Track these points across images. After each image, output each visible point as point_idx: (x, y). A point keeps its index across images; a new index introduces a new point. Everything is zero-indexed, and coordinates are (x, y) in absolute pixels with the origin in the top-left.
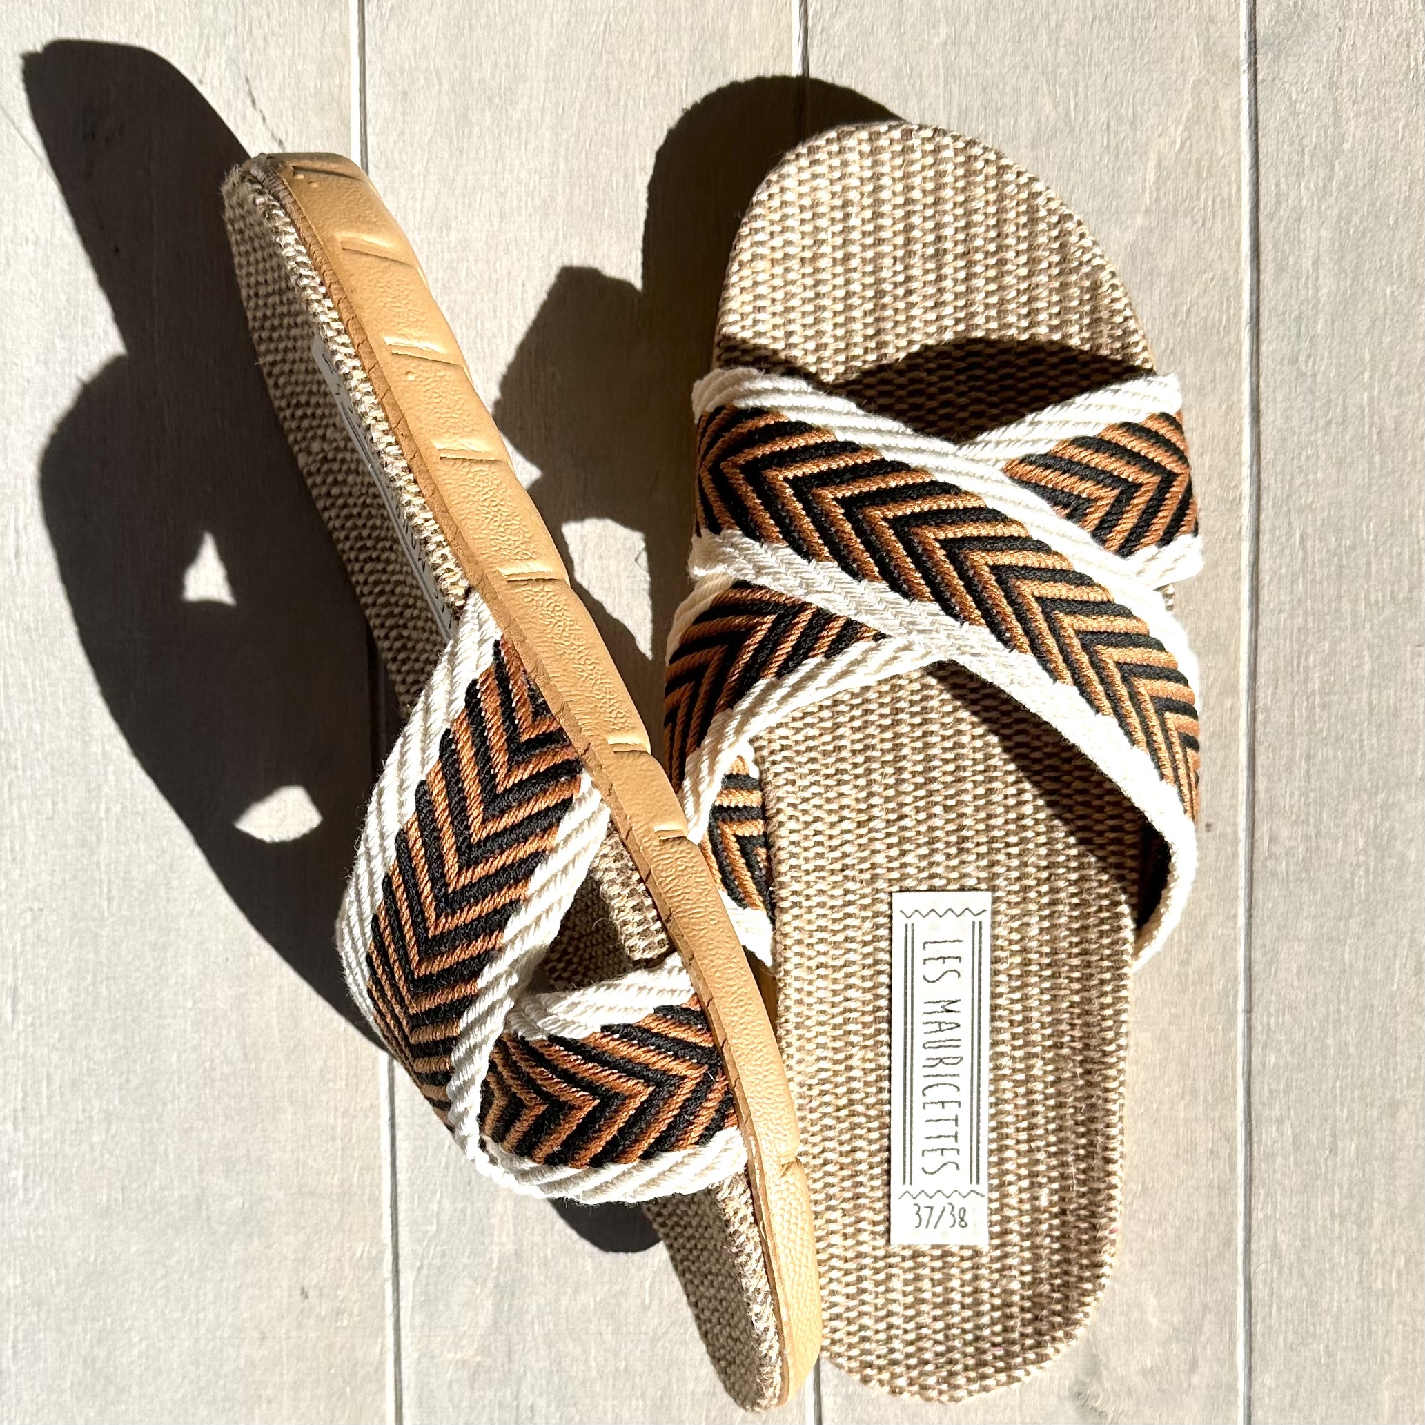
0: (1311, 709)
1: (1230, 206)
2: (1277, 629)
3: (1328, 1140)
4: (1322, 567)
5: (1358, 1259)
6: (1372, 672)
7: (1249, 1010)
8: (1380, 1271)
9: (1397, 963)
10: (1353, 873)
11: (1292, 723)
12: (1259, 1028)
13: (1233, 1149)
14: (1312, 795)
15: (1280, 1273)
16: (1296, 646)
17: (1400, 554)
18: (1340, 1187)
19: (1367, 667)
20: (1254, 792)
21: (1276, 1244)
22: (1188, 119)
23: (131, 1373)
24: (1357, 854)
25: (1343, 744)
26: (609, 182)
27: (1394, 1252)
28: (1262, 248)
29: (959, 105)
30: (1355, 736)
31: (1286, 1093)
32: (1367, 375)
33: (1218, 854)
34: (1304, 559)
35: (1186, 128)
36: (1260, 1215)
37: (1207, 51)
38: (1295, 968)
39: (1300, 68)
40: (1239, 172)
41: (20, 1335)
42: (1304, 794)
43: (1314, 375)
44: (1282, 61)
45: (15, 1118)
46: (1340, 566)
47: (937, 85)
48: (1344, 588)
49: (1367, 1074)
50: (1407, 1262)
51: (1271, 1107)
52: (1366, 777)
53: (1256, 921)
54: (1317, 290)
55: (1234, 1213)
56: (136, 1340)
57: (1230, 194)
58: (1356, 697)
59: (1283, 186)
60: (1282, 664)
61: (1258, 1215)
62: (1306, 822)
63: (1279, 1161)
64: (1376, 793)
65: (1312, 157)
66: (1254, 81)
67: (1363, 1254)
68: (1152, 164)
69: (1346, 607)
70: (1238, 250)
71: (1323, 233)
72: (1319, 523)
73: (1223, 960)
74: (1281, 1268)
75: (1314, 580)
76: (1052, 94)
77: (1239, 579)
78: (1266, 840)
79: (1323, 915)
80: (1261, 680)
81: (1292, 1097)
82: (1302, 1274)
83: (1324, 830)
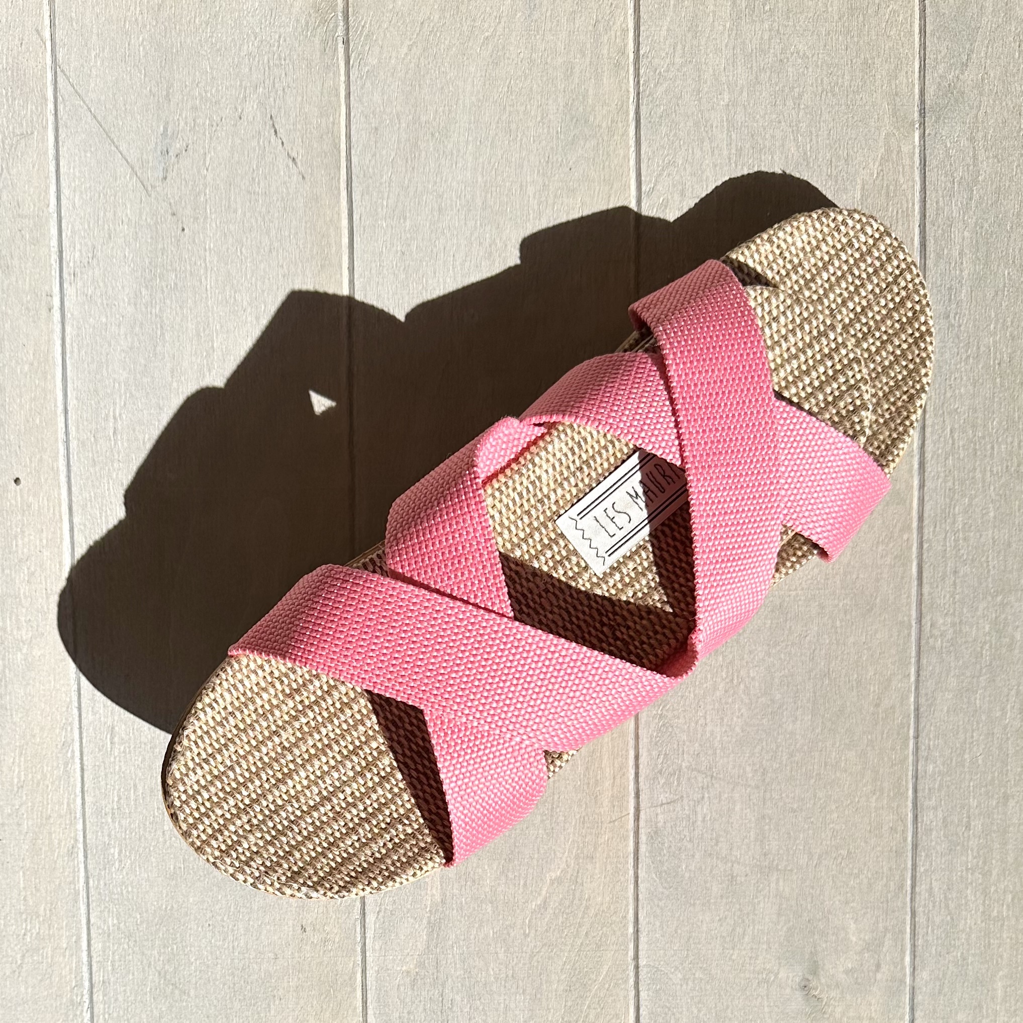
0: (956, 541)
1: (908, 215)
2: (936, 489)
3: (965, 820)
4: (964, 449)
5: (982, 897)
6: (995, 517)
7: (917, 737)
8: (996, 904)
9: (1009, 706)
10: (981, 647)
11: (945, 550)
12: (923, 748)
13: (905, 826)
14: (957, 596)
15: (934, 906)
16: (948, 500)
17: (1012, 443)
18: (972, 850)
19: (992, 514)
20: (921, 594)
21: (931, 888)
22: (882, 158)
23: (189, 982)
24: (985, 635)
25: (976, 564)
26: (510, 190)
27: (1004, 892)
28: (927, 243)
29: (737, 146)
30: (983, 559)
31: (939, 790)
32: (992, 326)
33: (899, 635)
34: (953, 444)
35: (880, 164)
36: (922, 869)
37: (894, 114)
38: (945, 709)
39: (952, 127)
40: (913, 195)
41: (117, 957)
42: (953, 596)
43: (960, 326)
44: (941, 122)
45: (113, 814)
46: (975, 449)
47: (722, 132)
48: (978, 463)
49: (989, 778)
50: (1013, 899)
51: (930, 799)
52: (991, 586)
53: (922, 678)
54: (961, 271)
55: (905, 868)
56: (192, 960)
57: (907, 208)
58: (984, 533)
59: (941, 203)
60: (939, 511)
61: (921, 869)
62: (954, 614)
63: (934, 833)
64: (997, 596)
65: (959, 185)
66: (923, 136)
67: (985, 893)
68: (859, 187)
69: (978, 475)
70: (913, 244)
71: (966, 234)
72: (962, 421)
73: (902, 704)
74: (934, 903)
75: (959, 458)
76: (796, 140)
77: (912, 456)
78: (929, 624)
79: (963, 674)
80: (926, 522)
81: (943, 793)
82: (947, 906)
83: (964, 620)
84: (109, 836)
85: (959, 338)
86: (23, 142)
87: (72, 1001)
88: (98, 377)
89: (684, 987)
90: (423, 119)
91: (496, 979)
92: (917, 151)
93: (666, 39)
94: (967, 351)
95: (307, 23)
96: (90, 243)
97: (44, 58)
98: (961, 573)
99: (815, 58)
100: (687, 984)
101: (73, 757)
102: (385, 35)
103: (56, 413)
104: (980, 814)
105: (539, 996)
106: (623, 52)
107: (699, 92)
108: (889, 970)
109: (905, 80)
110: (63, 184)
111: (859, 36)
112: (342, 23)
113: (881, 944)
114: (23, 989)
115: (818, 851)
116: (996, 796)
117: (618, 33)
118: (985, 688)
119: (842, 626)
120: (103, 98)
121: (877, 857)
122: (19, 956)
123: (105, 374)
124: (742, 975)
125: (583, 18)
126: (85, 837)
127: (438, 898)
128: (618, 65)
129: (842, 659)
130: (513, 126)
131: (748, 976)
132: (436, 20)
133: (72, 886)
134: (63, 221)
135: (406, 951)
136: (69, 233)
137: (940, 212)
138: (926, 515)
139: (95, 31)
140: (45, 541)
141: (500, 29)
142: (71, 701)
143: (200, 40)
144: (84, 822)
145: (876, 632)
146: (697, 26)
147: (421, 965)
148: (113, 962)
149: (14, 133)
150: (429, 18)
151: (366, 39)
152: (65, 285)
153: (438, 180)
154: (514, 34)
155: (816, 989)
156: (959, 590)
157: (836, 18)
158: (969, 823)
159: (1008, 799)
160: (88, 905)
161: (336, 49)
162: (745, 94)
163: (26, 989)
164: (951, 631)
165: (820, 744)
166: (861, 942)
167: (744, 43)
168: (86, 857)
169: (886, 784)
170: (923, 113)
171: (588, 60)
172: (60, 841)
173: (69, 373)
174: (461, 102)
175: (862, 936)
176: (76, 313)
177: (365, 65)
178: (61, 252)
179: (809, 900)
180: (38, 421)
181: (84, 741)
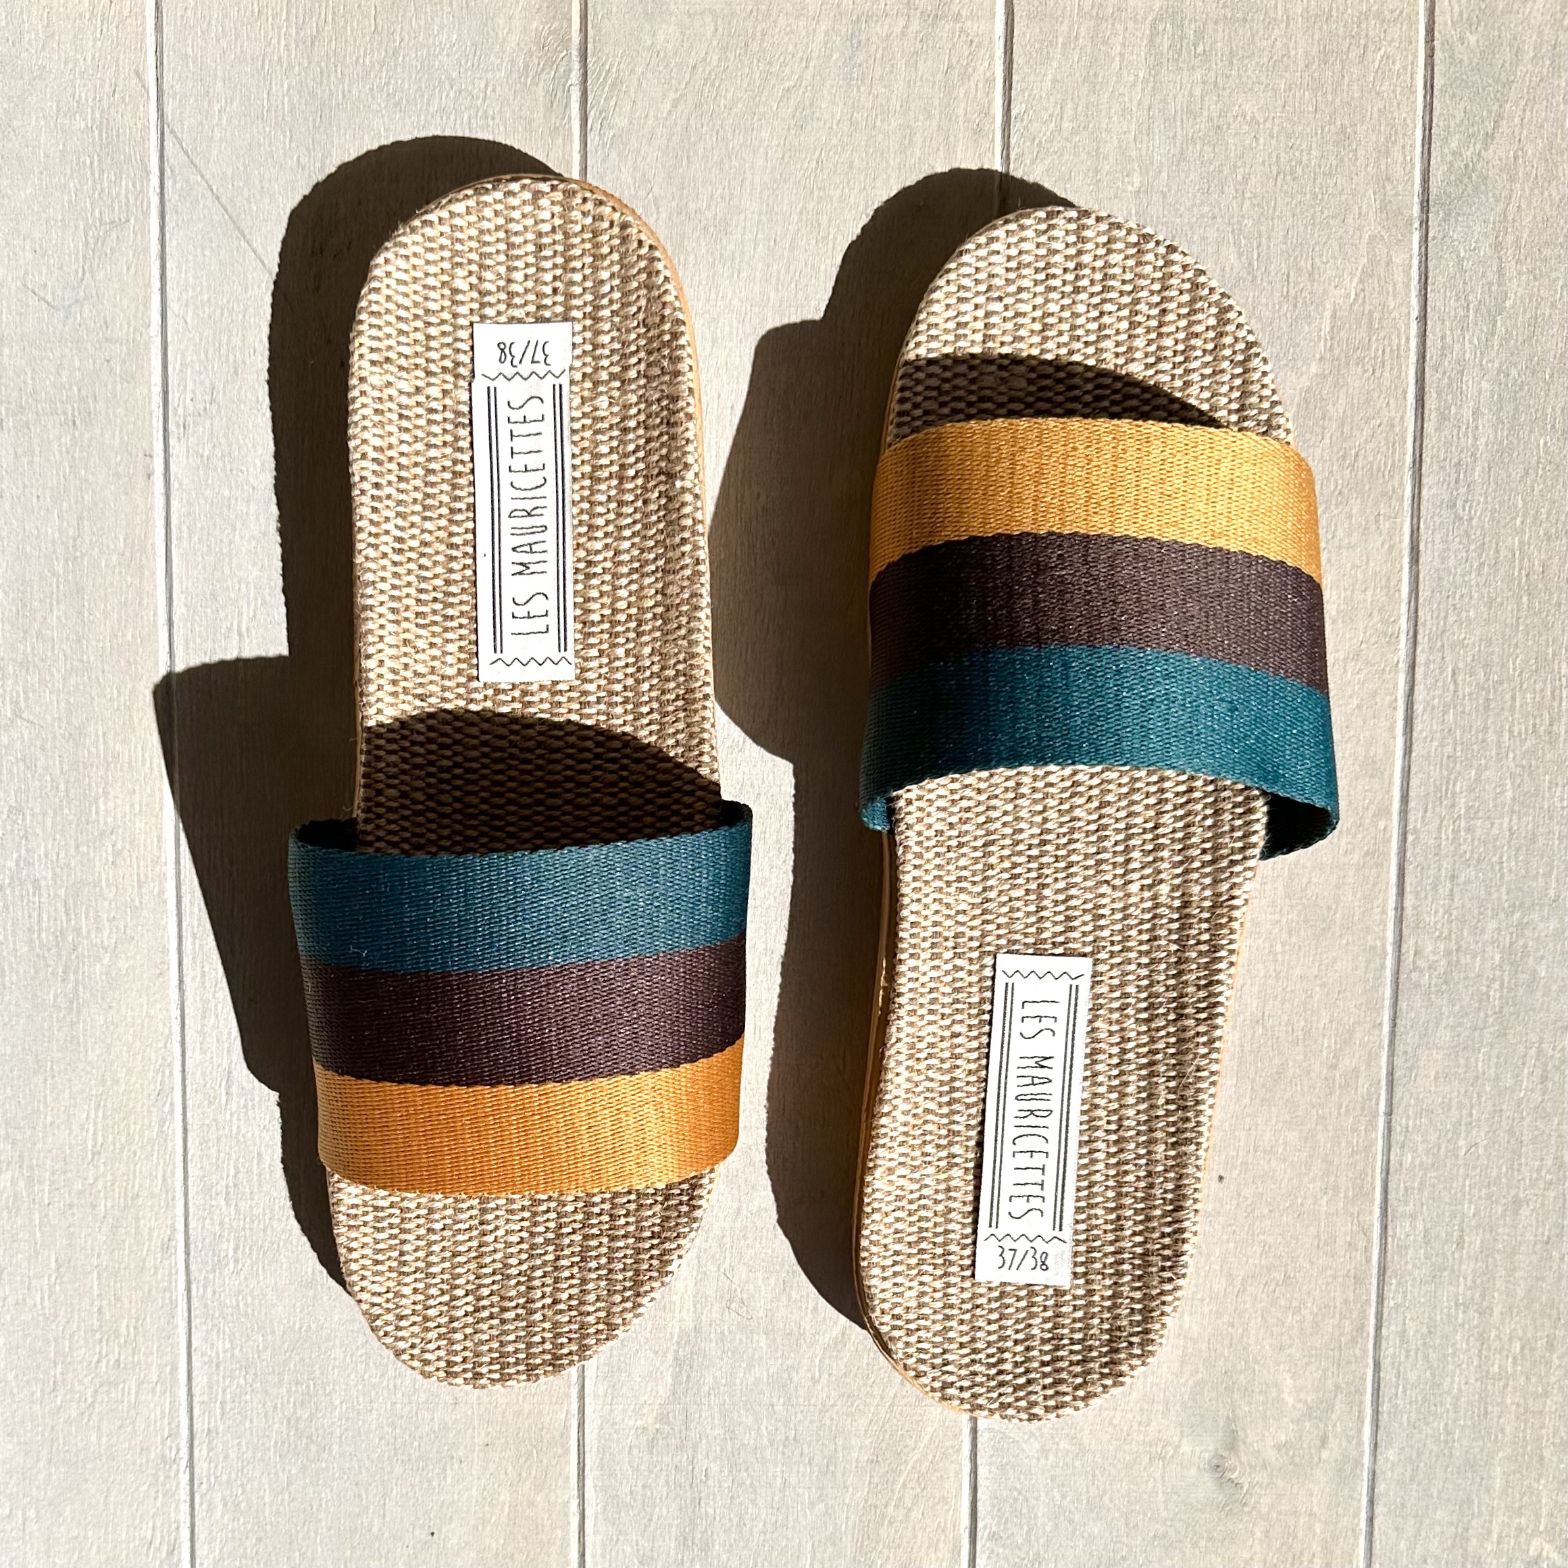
84: (221, 1224)
85: (1469, 536)
86: (114, 235)
87: (163, 1457)
88: (218, 574)
89: (1043, 1461)
90: (692, 206)
91: (771, 1442)
92: (1416, 261)
93: (1049, 94)
94: (1480, 556)
95: (526, 66)
96: (207, 382)
97: (146, 113)
98: (1462, 879)
99: (1268, 125)
100: (1047, 1458)
101: (172, 1112)
102: (640, 83)
103: (155, 625)
104: (1478, 1226)
105: (832, 1468)
106: (986, 112)
107: (1096, 171)
108: (1340, 1445)
109: (1401, 158)
110: (171, 294)
111: (1335, 91)
112: (576, 66)
113: (1330, 1408)
114: (94, 1438)
115: (1242, 1273)
116: (1503, 1201)
117: (981, 85)
118: (1492, 1045)
119: (1283, 952)
120: (230, 171)
121: (1328, 1284)
122: (90, 1391)
123: (227, 571)
124: (1127, 1448)
125: (929, 63)
126: (186, 1225)
127: (689, 1324)
128: (978, 131)
129: (1284, 1001)
130: (824, 219)
131: (1135, 1448)
132: (714, 63)
133: (167, 1295)
134: (170, 348)
135: (642, 1399)
136: (178, 366)
137: (1447, 352)
138: (1412, 794)
139: (219, 73)
140: (137, 808)
141: (808, 75)
142: (171, 1034)
143: (371, 89)
144: (186, 1204)
145: (1335, 960)
146: (1096, 75)
147: (663, 1418)
148: (223, 1403)
149: (101, 220)
150: (704, 60)
151: (611, 91)
152: (172, 441)
153: (713, 296)
154: (828, 85)
155: (1233, 1470)
156: (1457, 902)
157: (1301, 65)
158: (1461, 1237)
159: (1520, 1207)
160: (190, 1322)
161: (567, 105)
162: (1164, 175)
163: (99, 1438)
164: (1443, 962)
165: (1248, 1120)
166: (1300, 1406)
167: (1164, 101)
168: (187, 1254)
169: (1342, 1181)
170: (1425, 207)
171: (935, 123)
172: (151, 1230)
173: (175, 570)
174: (747, 183)
175: (1302, 1396)
176: (186, 481)
177: (610, 127)
178: (165, 392)
179: (1227, 1342)
180: (129, 637)
181: (188, 1090)
